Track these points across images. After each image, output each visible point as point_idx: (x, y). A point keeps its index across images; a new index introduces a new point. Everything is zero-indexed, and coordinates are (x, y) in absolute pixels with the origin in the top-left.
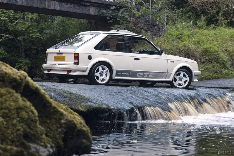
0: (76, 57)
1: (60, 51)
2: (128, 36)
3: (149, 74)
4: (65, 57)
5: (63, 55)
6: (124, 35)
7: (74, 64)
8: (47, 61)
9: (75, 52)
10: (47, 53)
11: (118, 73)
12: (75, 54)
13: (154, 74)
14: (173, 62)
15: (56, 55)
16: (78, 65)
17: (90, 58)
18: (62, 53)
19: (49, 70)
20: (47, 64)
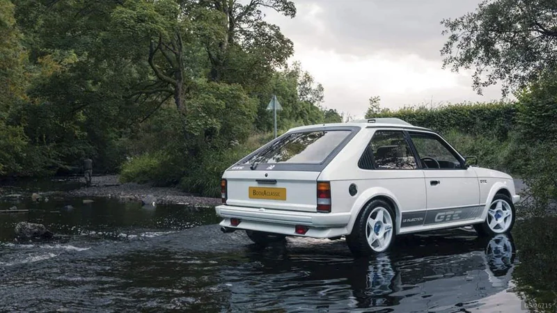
0: (324, 191)
1: (266, 176)
2: (410, 132)
3: (453, 212)
4: (284, 190)
5: (279, 185)
6: (402, 129)
7: (317, 208)
8: (226, 198)
9: (319, 179)
10: (226, 180)
11: (405, 221)
12: (319, 183)
13: (460, 212)
14: (485, 181)
15: (255, 184)
16: (330, 211)
17: (353, 190)
18: (274, 182)
19: (235, 221)
20: (226, 205)
